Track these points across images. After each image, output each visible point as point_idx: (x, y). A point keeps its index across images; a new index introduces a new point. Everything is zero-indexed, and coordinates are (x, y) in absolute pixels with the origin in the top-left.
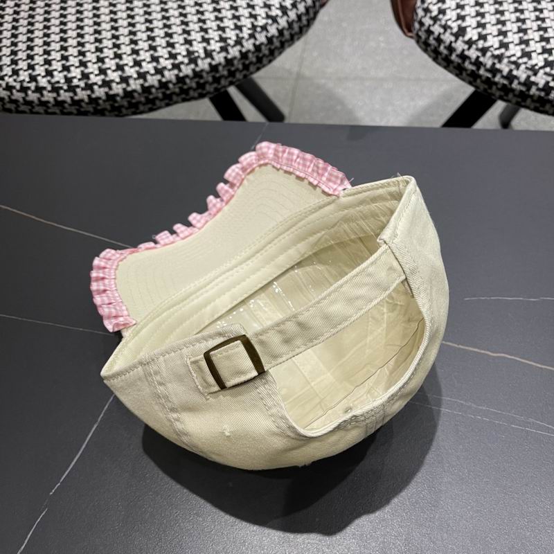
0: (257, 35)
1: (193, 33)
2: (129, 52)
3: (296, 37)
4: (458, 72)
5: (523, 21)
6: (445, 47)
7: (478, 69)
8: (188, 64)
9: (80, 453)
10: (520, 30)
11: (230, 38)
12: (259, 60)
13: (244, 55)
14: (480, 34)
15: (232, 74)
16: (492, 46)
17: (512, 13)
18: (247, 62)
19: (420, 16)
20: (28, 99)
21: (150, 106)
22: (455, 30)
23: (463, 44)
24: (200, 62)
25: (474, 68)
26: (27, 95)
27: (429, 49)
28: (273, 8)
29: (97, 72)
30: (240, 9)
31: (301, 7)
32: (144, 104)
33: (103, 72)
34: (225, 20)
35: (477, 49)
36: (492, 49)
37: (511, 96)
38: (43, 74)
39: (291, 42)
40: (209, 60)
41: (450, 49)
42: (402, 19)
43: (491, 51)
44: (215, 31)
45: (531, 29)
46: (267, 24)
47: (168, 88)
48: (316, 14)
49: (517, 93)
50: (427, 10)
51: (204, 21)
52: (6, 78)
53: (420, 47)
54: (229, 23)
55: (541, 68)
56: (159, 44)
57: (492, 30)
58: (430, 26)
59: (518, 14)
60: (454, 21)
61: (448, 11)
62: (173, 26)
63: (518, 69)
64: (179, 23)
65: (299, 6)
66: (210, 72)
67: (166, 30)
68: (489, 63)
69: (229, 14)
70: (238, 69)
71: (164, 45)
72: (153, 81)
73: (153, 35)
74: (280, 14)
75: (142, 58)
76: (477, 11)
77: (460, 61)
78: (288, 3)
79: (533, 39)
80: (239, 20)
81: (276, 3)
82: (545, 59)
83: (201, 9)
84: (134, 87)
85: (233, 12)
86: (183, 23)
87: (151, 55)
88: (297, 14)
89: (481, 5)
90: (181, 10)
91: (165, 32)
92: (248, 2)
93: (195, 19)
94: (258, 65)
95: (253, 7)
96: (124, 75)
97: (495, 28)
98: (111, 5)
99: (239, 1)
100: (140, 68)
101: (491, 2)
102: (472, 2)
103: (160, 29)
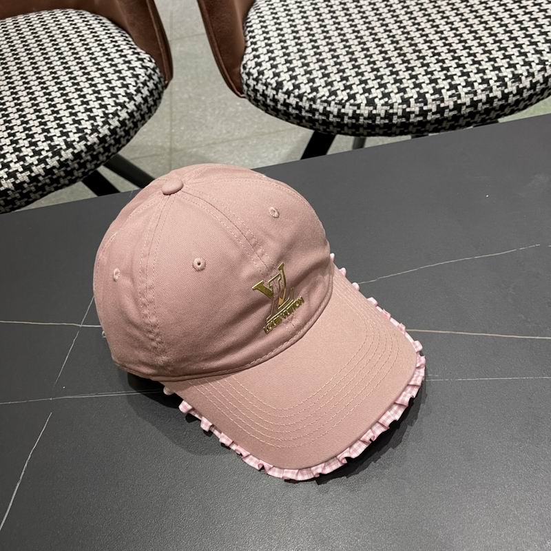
0: (110, 121)
1: (51, 130)
3: (146, 116)
4: (286, 118)
5: (325, 68)
6: (270, 100)
7: (301, 112)
8: (52, 157)
10: (324, 75)
11: (86, 128)
12: (118, 141)
13: (102, 140)
14: (293, 84)
15: (95, 157)
16: (306, 92)
17: (315, 63)
18: (106, 145)
19: (245, 80)
21: (26, 200)
22: (274, 85)
23: (283, 95)
24: (63, 153)
25: (297, 112)
27: (259, 104)
28: (119, 96)
30: (91, 103)
31: (145, 92)
32: (19, 199)
34: (79, 114)
35: (295, 97)
36: (306, 94)
39: (143, 122)
40: (71, 150)
41: (275, 100)
42: (232, 84)
44: (71, 125)
45: (332, 72)
46: (117, 110)
47: (39, 181)
48: (160, 94)
49: (335, 124)
50: (249, 74)
51: (60, 119)
53: (253, 104)
54: (83, 116)
55: (347, 101)
56: (22, 145)
57: (302, 79)
58: (254, 86)
59: (320, 63)
60: (272, 79)
61: (265, 72)
62: (32, 128)
63: (330, 106)
64: (38, 124)
65: (142, 91)
66: (75, 159)
67: (27, 132)
68: (307, 106)
69: (82, 109)
70: (99, 153)
71: (27, 145)
72: (23, 177)
73: (16, 138)
74: (127, 100)
75: (9, 160)
76: (287, 67)
77: (285, 109)
78: (132, 90)
79: (336, 80)
80: (92, 112)
81: (122, 91)
82: (348, 94)
83: (56, 109)
84: (6, 186)
85: (85, 106)
86: (41, 124)
87: (17, 156)
88: (142, 97)
89: (290, 62)
90: (37, 114)
91: (27, 134)
92: (96, 95)
93: (52, 118)
94: (117, 145)
95: (102, 99)
97: (305, 77)
99: (88, 96)
100: (9, 169)
101: (298, 58)
102: (283, 60)
103: (21, 132)
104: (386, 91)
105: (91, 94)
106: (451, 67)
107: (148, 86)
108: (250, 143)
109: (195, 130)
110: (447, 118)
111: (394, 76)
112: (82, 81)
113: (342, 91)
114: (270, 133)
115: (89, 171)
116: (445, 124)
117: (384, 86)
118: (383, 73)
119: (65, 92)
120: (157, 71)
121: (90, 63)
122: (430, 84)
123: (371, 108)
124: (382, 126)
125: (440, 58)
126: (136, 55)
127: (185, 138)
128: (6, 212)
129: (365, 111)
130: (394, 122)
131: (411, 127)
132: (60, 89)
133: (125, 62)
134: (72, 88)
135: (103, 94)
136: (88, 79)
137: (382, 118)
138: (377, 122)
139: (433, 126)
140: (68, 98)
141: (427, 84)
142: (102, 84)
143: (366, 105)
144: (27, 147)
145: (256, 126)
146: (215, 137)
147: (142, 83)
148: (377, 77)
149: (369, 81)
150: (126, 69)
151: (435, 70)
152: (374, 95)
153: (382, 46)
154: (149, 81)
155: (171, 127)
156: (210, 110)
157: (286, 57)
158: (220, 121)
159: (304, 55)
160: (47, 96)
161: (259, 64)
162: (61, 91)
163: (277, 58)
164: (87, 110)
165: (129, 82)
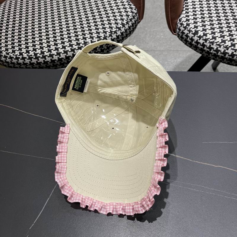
0: (113, 35)
1: (86, 35)
2: (60, 43)
3: (128, 35)
4: (195, 49)
5: (222, 28)
6: (190, 39)
7: (204, 47)
9: (42, 211)
11: (102, 36)
14: (204, 33)
16: (209, 38)
17: (217, 25)
19: (179, 26)
20: (19, 62)
22: (194, 32)
23: (197, 38)
25: (202, 47)
26: (18, 61)
28: (119, 24)
29: (47, 51)
30: (106, 25)
31: (130, 24)
33: (50, 51)
34: (99, 29)
35: (203, 40)
36: (209, 39)
37: (217, 58)
38: (25, 52)
39: (126, 38)
41: (192, 39)
43: (209, 40)
44: (95, 34)
45: (225, 31)
46: (117, 30)
48: (136, 26)
49: (220, 57)
50: (182, 24)
51: (91, 30)
52: (10, 54)
54: (101, 31)
55: (230, 47)
56: (73, 39)
58: (183, 30)
59: (219, 25)
60: (193, 29)
61: (190, 24)
62: (78, 32)
63: (220, 47)
64: (81, 31)
65: (129, 23)
67: (75, 34)
68: (208, 45)
69: (101, 27)
70: (105, 49)
71: (75, 40)
72: (70, 54)
73: (70, 36)
74: (122, 26)
75: (66, 45)
76: (202, 24)
77: (196, 44)
79: (226, 35)
80: (105, 29)
81: (120, 22)
82: (231, 43)
83: (90, 25)
84: (62, 57)
85: (103, 26)
87: (69, 44)
88: (128, 26)
89: (204, 22)
90: (81, 26)
92: (108, 21)
93: (87, 29)
95: (111, 24)
96: (58, 52)
97: (210, 31)
98: (53, 24)
99: (105, 21)
100: (65, 49)
101: (208, 20)
102: (200, 20)
103: (73, 33)
105: (106, 21)
107: (132, 21)
114: (174, 51)
119: (95, 18)
120: (137, 15)
121: (108, 6)
126: (129, 6)
133: (124, 8)
134: (98, 16)
135: (112, 21)
136: (106, 14)
140: (96, 21)
142: (112, 17)
145: (168, 46)
147: (130, 19)
150: (124, 11)
154: (133, 19)
157: (202, 19)
158: (152, 41)
159: (212, 19)
160: (87, 18)
161: (188, 20)
162: (93, 17)
163: (198, 19)
164: (103, 28)
165: (124, 18)
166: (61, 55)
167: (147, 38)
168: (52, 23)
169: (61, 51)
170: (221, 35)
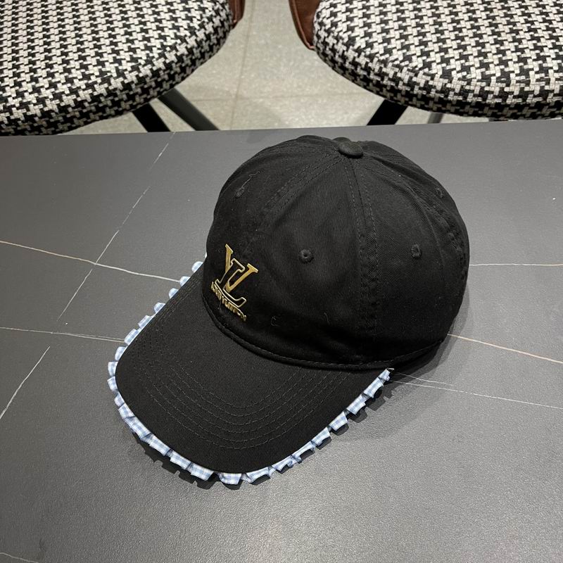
0: (167, 55)
1: (105, 55)
2: (45, 76)
3: (207, 55)
4: (353, 78)
6: (339, 56)
7: (369, 74)
8: (100, 84)
10: (402, 37)
11: (141, 58)
12: (172, 77)
13: (155, 73)
14: (367, 42)
15: (145, 91)
16: (378, 53)
17: (394, 21)
18: (159, 80)
19: (316, 30)
21: (69, 124)
22: (346, 40)
23: (353, 52)
24: (112, 81)
25: (365, 73)
27: (327, 58)
28: (181, 29)
29: (14, 95)
30: (150, 31)
31: (209, 28)
32: (62, 123)
33: (20, 94)
34: (136, 42)
35: (365, 56)
36: (378, 55)
39: (202, 60)
40: (121, 79)
41: (344, 57)
43: (378, 57)
44: (125, 52)
45: (412, 34)
46: (176, 43)
47: (84, 107)
48: (226, 33)
49: (403, 93)
50: (321, 24)
51: (116, 44)
53: (321, 58)
54: (139, 45)
55: (420, 69)
56: (73, 66)
57: (377, 38)
58: (325, 38)
59: (400, 22)
60: (344, 33)
61: (339, 23)
62: (86, 50)
63: (401, 72)
64: (92, 47)
65: (206, 27)
66: (124, 90)
67: (80, 53)
68: (377, 68)
69: (140, 37)
70: (151, 87)
71: (78, 67)
72: (68, 100)
73: (68, 58)
74: (189, 34)
75: (57, 80)
76: (364, 22)
77: (353, 68)
78: (196, 24)
79: (413, 44)
80: (149, 41)
81: (184, 24)
82: (424, 61)
83: (113, 33)
84: (50, 107)
85: (143, 34)
86: (96, 46)
87: (66, 77)
88: (205, 33)
89: (368, 16)
90: (94, 35)
91: (79, 55)
92: (157, 24)
93: (107, 42)
94: (171, 82)
95: (162, 29)
96: (41, 96)
97: (380, 36)
98: (28, 34)
99: (148, 24)
100: (56, 90)
101: (377, 13)
102: (360, 14)
103: (74, 53)
104: (467, 64)
105: (152, 22)
106: (546, 46)
107: (213, 23)
108: (320, 102)
109: (265, 79)
110: (529, 104)
111: (480, 48)
112: (145, 7)
113: (418, 57)
115: (138, 104)
116: (525, 111)
117: (466, 58)
118: (467, 43)
119: (126, 16)
120: (227, 7)
122: (518, 62)
123: (446, 81)
124: (454, 103)
125: (536, 35)
127: (254, 86)
128: (48, 134)
129: (438, 83)
130: (468, 100)
131: (486, 109)
132: (121, 12)
134: (134, 13)
135: (165, 23)
136: (152, 6)
137: (455, 94)
138: (449, 98)
139: (511, 112)
140: (128, 23)
141: (515, 63)
142: (166, 13)
143: (441, 77)
144: (77, 70)
145: (329, 85)
146: (285, 90)
147: (208, 18)
148: (459, 47)
149: (449, 50)
151: (527, 48)
152: (452, 67)
153: (474, 12)
154: (215, 17)
155: (242, 73)
156: (284, 60)
157: (365, 11)
158: (293, 74)
159: (385, 10)
160: (107, 18)
161: (334, 15)
162: (122, 15)
163: (355, 11)
164: (145, 39)
165: (194, 15)
166: (48, 102)
167: (282, 68)
168: (28, 32)
169: (47, 93)
170: (402, 43)
